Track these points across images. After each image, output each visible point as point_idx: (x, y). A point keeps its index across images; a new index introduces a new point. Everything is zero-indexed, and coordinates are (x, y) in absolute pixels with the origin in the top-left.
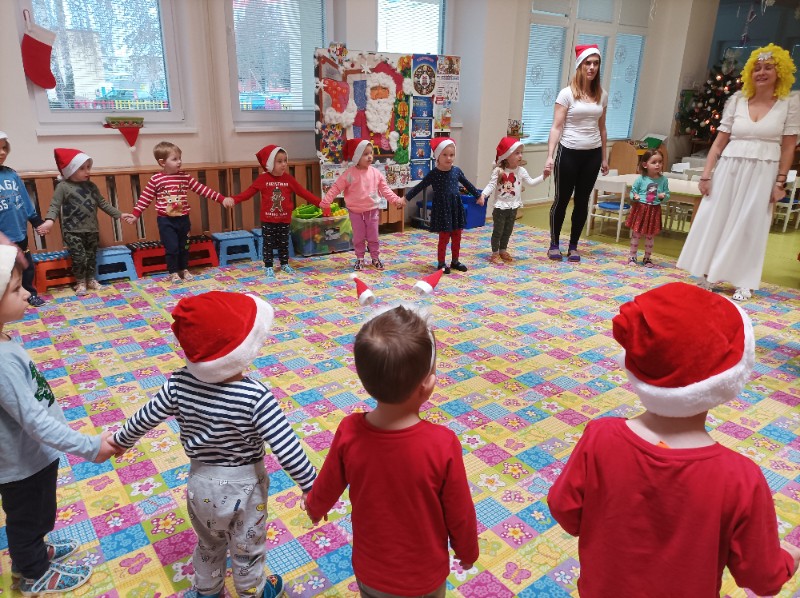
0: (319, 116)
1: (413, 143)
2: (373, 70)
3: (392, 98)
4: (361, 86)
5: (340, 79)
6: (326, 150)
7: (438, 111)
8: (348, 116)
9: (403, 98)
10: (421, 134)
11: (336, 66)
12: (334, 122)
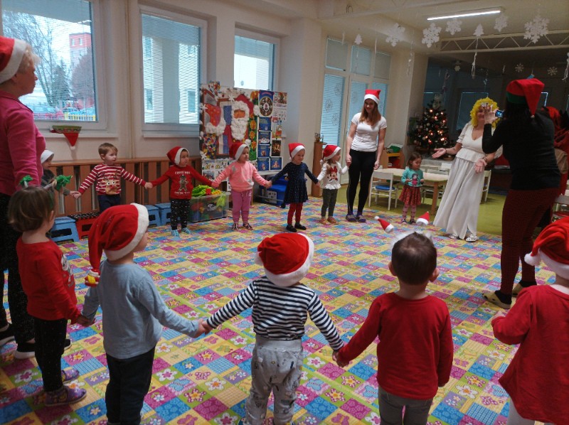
0: (202, 128)
1: (259, 146)
2: (235, 99)
3: (247, 118)
4: (228, 109)
5: (215, 104)
6: (206, 150)
7: (274, 126)
8: (220, 129)
9: (253, 118)
10: (264, 141)
11: (213, 96)
12: (212, 132)
